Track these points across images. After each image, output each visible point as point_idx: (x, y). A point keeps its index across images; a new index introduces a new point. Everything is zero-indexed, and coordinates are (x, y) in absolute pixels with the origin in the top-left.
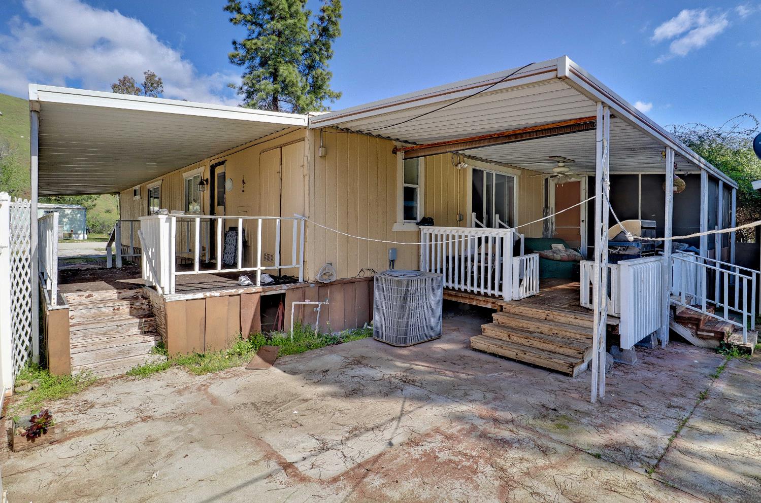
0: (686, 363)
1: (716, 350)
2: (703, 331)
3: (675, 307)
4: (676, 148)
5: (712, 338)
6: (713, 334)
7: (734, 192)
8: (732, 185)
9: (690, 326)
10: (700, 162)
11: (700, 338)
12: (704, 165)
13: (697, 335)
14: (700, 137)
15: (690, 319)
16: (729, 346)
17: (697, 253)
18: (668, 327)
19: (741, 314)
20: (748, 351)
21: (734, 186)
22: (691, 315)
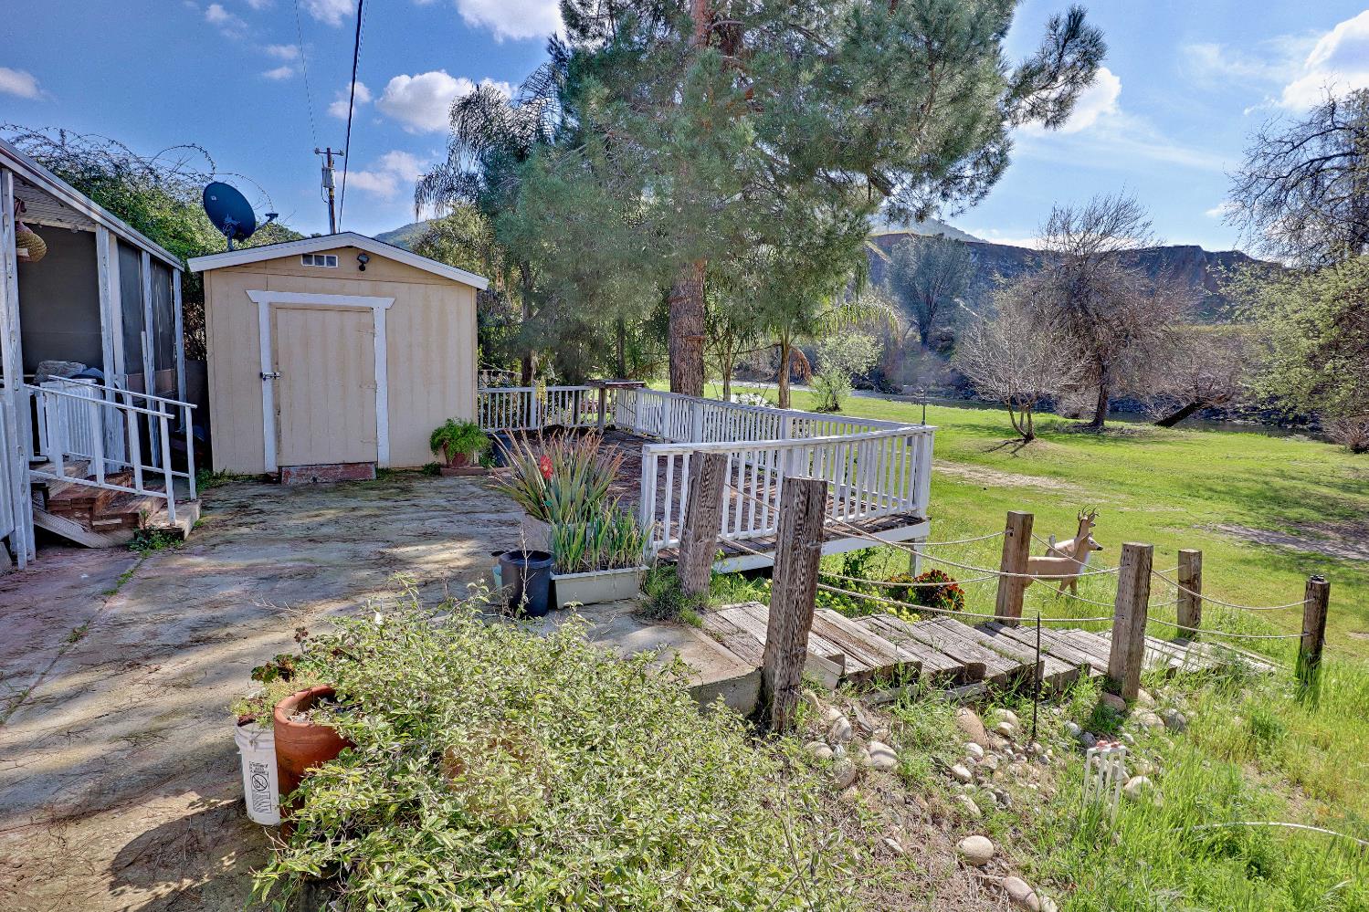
0: (64, 583)
1: (125, 547)
2: (102, 518)
3: (44, 484)
4: (20, 170)
5: (118, 527)
6: (119, 521)
7: (176, 275)
8: (172, 263)
9: (78, 514)
10: (89, 209)
11: (98, 532)
12: (102, 217)
13: (93, 527)
14: (117, 167)
15: (75, 501)
16: (147, 533)
17: (101, 381)
18: (31, 523)
19: (162, 476)
20: (179, 534)
21: (176, 265)
22: (81, 493)
